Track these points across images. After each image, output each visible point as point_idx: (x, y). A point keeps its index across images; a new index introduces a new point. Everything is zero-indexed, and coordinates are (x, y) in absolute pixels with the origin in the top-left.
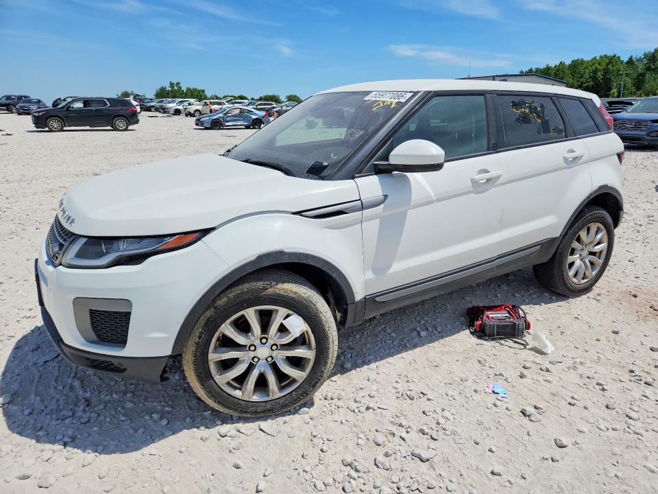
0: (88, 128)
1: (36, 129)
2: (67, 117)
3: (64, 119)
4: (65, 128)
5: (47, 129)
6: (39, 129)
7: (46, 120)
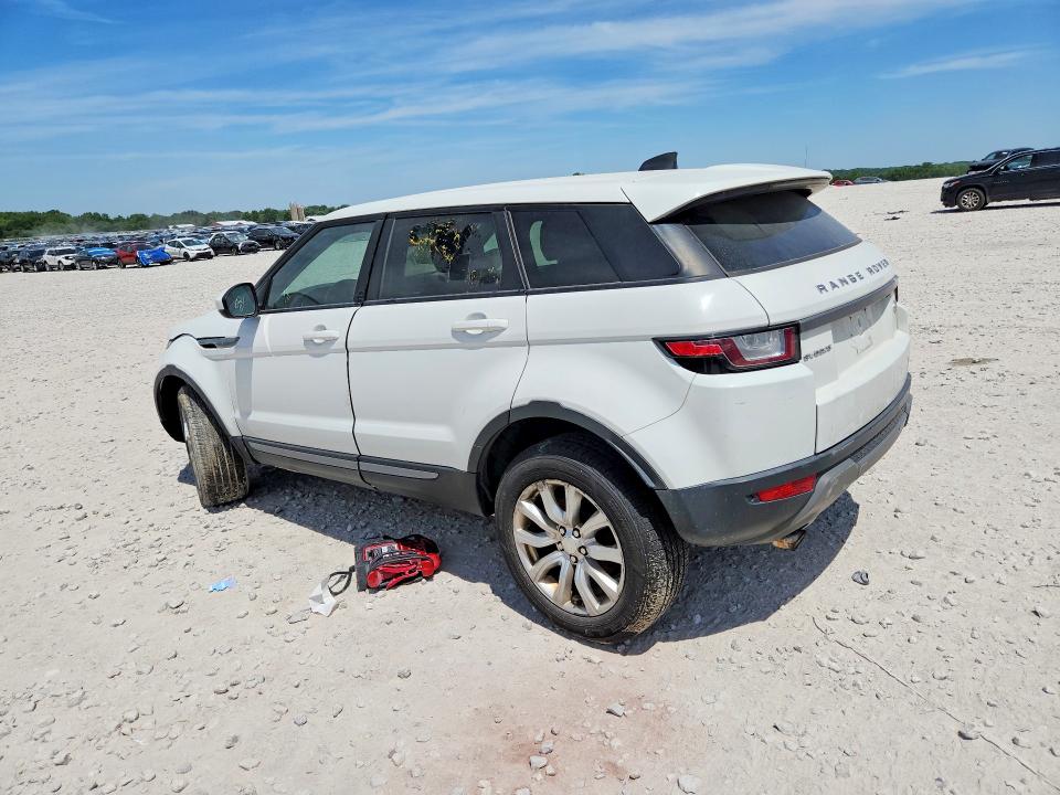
0: (1027, 201)
1: (944, 208)
2: (993, 186)
3: (986, 189)
4: (990, 205)
5: (956, 207)
6: (948, 208)
7: (959, 192)
